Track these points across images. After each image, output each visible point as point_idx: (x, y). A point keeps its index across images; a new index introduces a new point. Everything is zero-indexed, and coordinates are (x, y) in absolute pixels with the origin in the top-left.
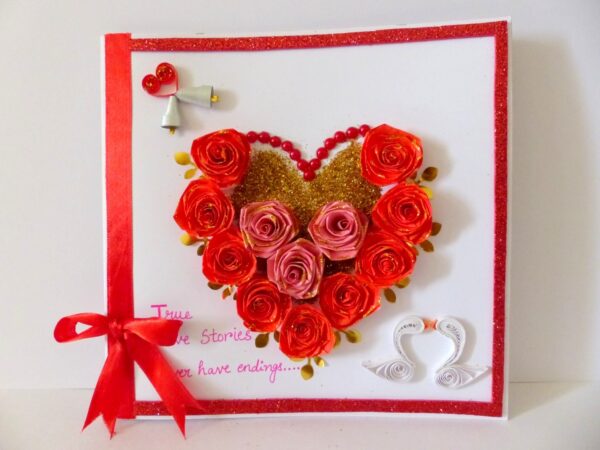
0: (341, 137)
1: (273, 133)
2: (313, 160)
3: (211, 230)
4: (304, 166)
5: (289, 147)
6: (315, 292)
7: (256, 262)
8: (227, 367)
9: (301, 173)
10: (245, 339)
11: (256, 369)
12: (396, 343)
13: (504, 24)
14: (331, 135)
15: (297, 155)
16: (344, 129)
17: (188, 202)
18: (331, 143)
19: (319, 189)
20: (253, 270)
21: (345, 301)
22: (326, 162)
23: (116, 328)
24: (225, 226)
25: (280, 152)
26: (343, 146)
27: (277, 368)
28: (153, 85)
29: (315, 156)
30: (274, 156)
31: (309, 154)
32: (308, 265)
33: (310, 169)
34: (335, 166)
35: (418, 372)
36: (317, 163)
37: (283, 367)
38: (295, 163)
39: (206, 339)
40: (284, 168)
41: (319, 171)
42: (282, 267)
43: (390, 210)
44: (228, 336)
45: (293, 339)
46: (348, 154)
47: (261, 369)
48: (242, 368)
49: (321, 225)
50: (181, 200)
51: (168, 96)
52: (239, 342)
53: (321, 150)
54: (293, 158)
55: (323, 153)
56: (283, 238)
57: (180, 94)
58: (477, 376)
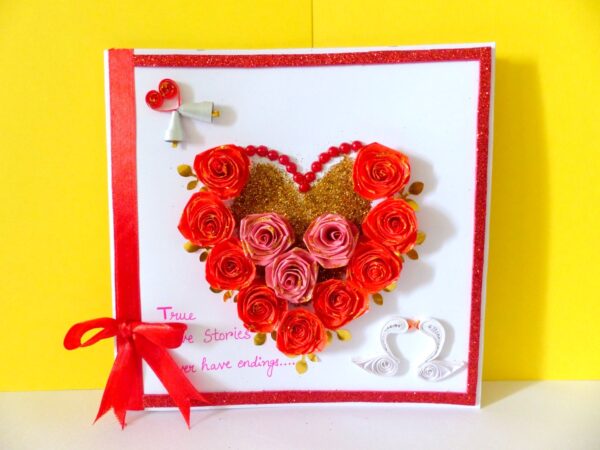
0: (335, 152)
1: (271, 147)
2: (308, 174)
3: (214, 240)
4: (300, 178)
5: (285, 160)
6: (310, 297)
7: (255, 269)
8: (228, 363)
9: (297, 185)
10: (244, 337)
11: (255, 364)
12: (382, 341)
13: (489, 49)
14: (325, 150)
15: (293, 168)
16: (337, 145)
17: (192, 213)
18: (326, 157)
19: (314, 200)
20: (253, 277)
21: (337, 304)
22: (320, 175)
23: (125, 329)
24: (227, 236)
25: (276, 164)
26: (336, 161)
27: (274, 363)
28: (156, 100)
29: (310, 170)
30: (271, 168)
31: (305, 168)
32: (303, 272)
33: (305, 181)
34: (328, 180)
35: (402, 367)
36: (312, 176)
37: (279, 363)
38: (291, 176)
39: (208, 338)
40: (281, 180)
41: (315, 184)
42: (279, 274)
43: (379, 222)
44: (229, 335)
45: (289, 339)
46: (342, 168)
47: (259, 365)
48: (242, 364)
49: (316, 236)
50: (185, 211)
51: (171, 111)
52: (239, 340)
53: (315, 164)
54: (289, 171)
55: (318, 167)
56: (280, 247)
57: (182, 110)
58: (454, 370)
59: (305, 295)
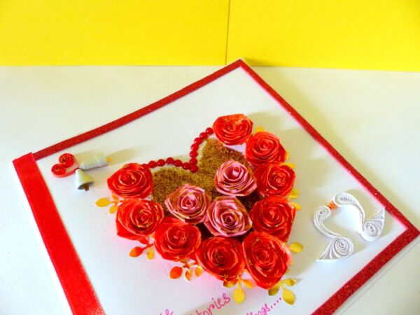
0: (199, 141)
1: (156, 159)
2: (191, 160)
4: (186, 166)
5: (170, 161)
6: (251, 223)
7: (197, 228)
9: (188, 171)
10: (225, 302)
13: (240, 60)
15: (178, 163)
17: (124, 220)
18: (195, 147)
19: (206, 173)
20: (200, 235)
22: (199, 157)
25: (166, 167)
26: (205, 143)
27: (265, 310)
28: (60, 170)
29: (190, 158)
30: (164, 171)
31: (186, 158)
33: (192, 166)
34: (205, 157)
36: (194, 161)
37: (269, 306)
38: (181, 168)
40: (175, 174)
41: (199, 164)
42: (217, 220)
44: (211, 309)
46: (210, 146)
51: (74, 172)
52: (223, 308)
53: (191, 153)
54: (177, 166)
55: (194, 153)
57: (82, 165)
59: (247, 223)
